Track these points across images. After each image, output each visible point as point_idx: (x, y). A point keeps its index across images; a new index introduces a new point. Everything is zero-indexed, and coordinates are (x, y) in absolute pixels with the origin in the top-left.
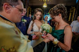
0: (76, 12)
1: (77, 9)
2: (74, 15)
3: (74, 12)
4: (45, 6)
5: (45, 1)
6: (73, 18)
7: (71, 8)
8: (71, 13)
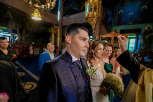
3: (59, 33)
7: (53, 27)
8: (53, 34)
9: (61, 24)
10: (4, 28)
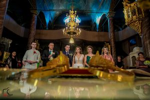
0: (113, 50)
1: (113, 45)
3: (110, 50)
4: (72, 41)
5: (72, 36)
7: (105, 45)
9: (112, 40)
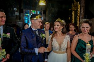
2: (79, 15)
3: (79, 10)
6: (78, 20)
7: (74, 4)
10: (34, 11)
